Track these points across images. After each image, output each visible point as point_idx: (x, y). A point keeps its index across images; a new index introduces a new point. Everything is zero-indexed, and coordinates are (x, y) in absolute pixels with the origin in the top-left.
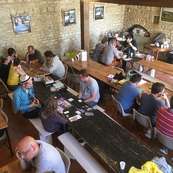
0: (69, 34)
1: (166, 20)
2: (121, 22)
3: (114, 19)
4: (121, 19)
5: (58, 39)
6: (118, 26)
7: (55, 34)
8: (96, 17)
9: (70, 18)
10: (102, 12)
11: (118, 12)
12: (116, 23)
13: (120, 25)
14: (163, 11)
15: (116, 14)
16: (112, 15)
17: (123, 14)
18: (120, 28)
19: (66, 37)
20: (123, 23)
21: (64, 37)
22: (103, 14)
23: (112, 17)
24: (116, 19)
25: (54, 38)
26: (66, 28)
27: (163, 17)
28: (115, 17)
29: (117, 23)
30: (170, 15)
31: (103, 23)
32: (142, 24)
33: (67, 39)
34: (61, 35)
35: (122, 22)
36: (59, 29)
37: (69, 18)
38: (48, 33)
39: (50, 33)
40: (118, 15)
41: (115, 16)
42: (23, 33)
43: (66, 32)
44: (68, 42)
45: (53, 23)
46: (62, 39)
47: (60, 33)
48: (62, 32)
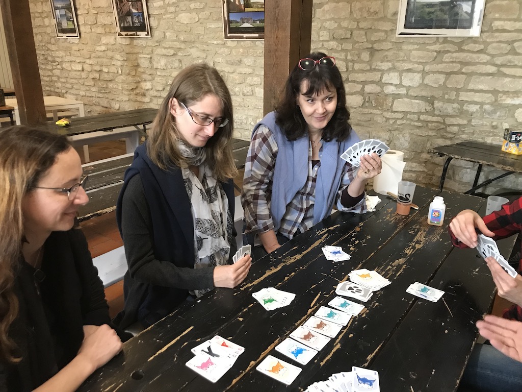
0: (423, 78)
5: (364, 87)
7: (353, 61)
19: (408, 88)
21: (396, 85)
26: (416, 46)
33: (406, 100)
34: (383, 72)
42: (245, 35)
43: (411, 66)
44: (414, 113)
45: (355, 16)
46: (386, 92)
47: (379, 64)
48: (388, 61)
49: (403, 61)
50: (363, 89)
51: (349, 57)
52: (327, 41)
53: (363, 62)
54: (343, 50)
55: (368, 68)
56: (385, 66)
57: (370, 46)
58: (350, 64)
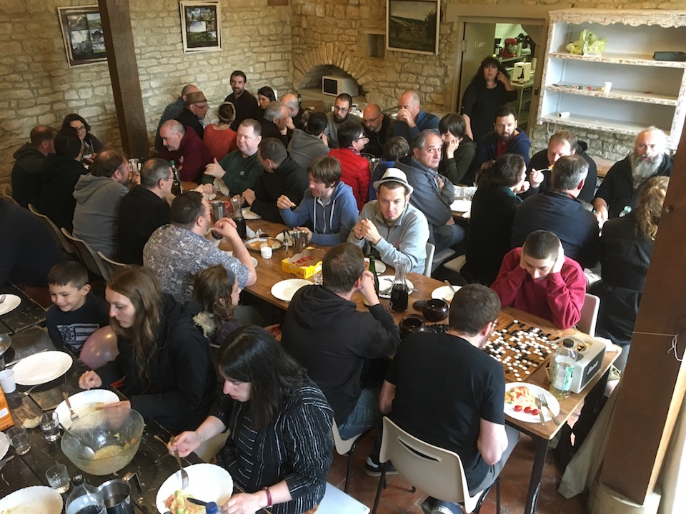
0: (93, 91)
1: (404, 45)
2: (282, 60)
3: (259, 47)
4: (281, 50)
5: (52, 106)
6: (275, 71)
7: (37, 88)
8: (192, 38)
9: (92, 39)
10: (209, 22)
11: (268, 25)
12: (265, 63)
13: (283, 69)
14: (391, 18)
15: (261, 33)
16: (250, 36)
17: (287, 35)
18: (282, 79)
19: (86, 100)
20: (291, 63)
21: (76, 100)
22: (216, 31)
23: (249, 42)
24: (266, 49)
25: (34, 101)
26: (82, 70)
27: (394, 35)
28: (260, 42)
29: (271, 61)
30: (412, 29)
31: (221, 59)
32: (343, 62)
33: (87, 109)
34: (64, 92)
35: (288, 60)
36: (51, 73)
37: (89, 38)
38: (11, 87)
39: (17, 85)
40: (271, 35)
41: (260, 39)
43: (83, 84)
44: (95, 116)
45: (28, 52)
46: (71, 106)
47: (59, 86)
48: (65, 83)
49: (77, 82)
50: (52, 108)
51: (33, 85)
52: (7, 75)
53: (46, 87)
54: (24, 80)
55: (51, 91)
56: (65, 87)
57: (47, 74)
58: (35, 91)
